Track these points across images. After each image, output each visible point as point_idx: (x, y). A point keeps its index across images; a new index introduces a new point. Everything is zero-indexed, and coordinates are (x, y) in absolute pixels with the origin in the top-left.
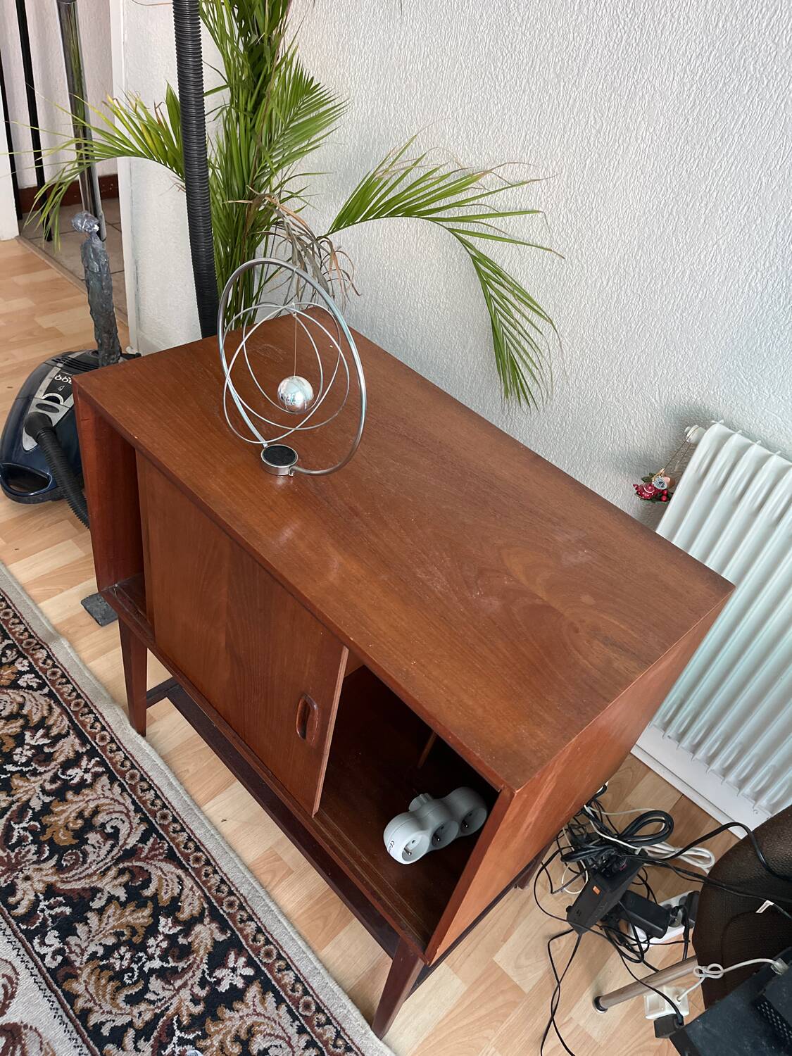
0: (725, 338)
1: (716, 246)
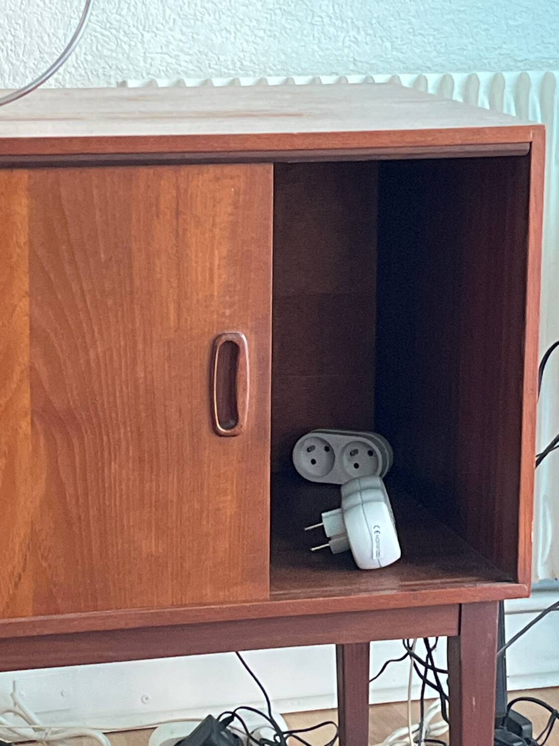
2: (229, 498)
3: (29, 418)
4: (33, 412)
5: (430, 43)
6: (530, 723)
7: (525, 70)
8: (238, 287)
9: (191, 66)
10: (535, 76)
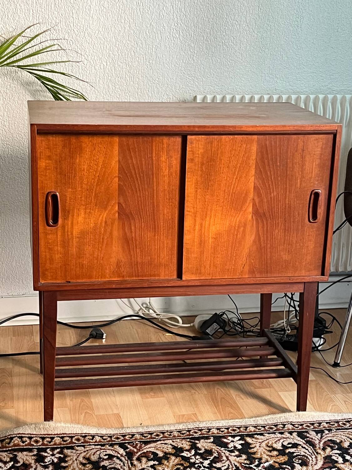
0: (173, 64)
1: (151, 26)
2: (312, 243)
3: (251, 215)
4: (253, 213)
5: (302, 83)
6: (325, 321)
7: (336, 94)
8: (320, 175)
9: (219, 90)
10: (339, 97)
